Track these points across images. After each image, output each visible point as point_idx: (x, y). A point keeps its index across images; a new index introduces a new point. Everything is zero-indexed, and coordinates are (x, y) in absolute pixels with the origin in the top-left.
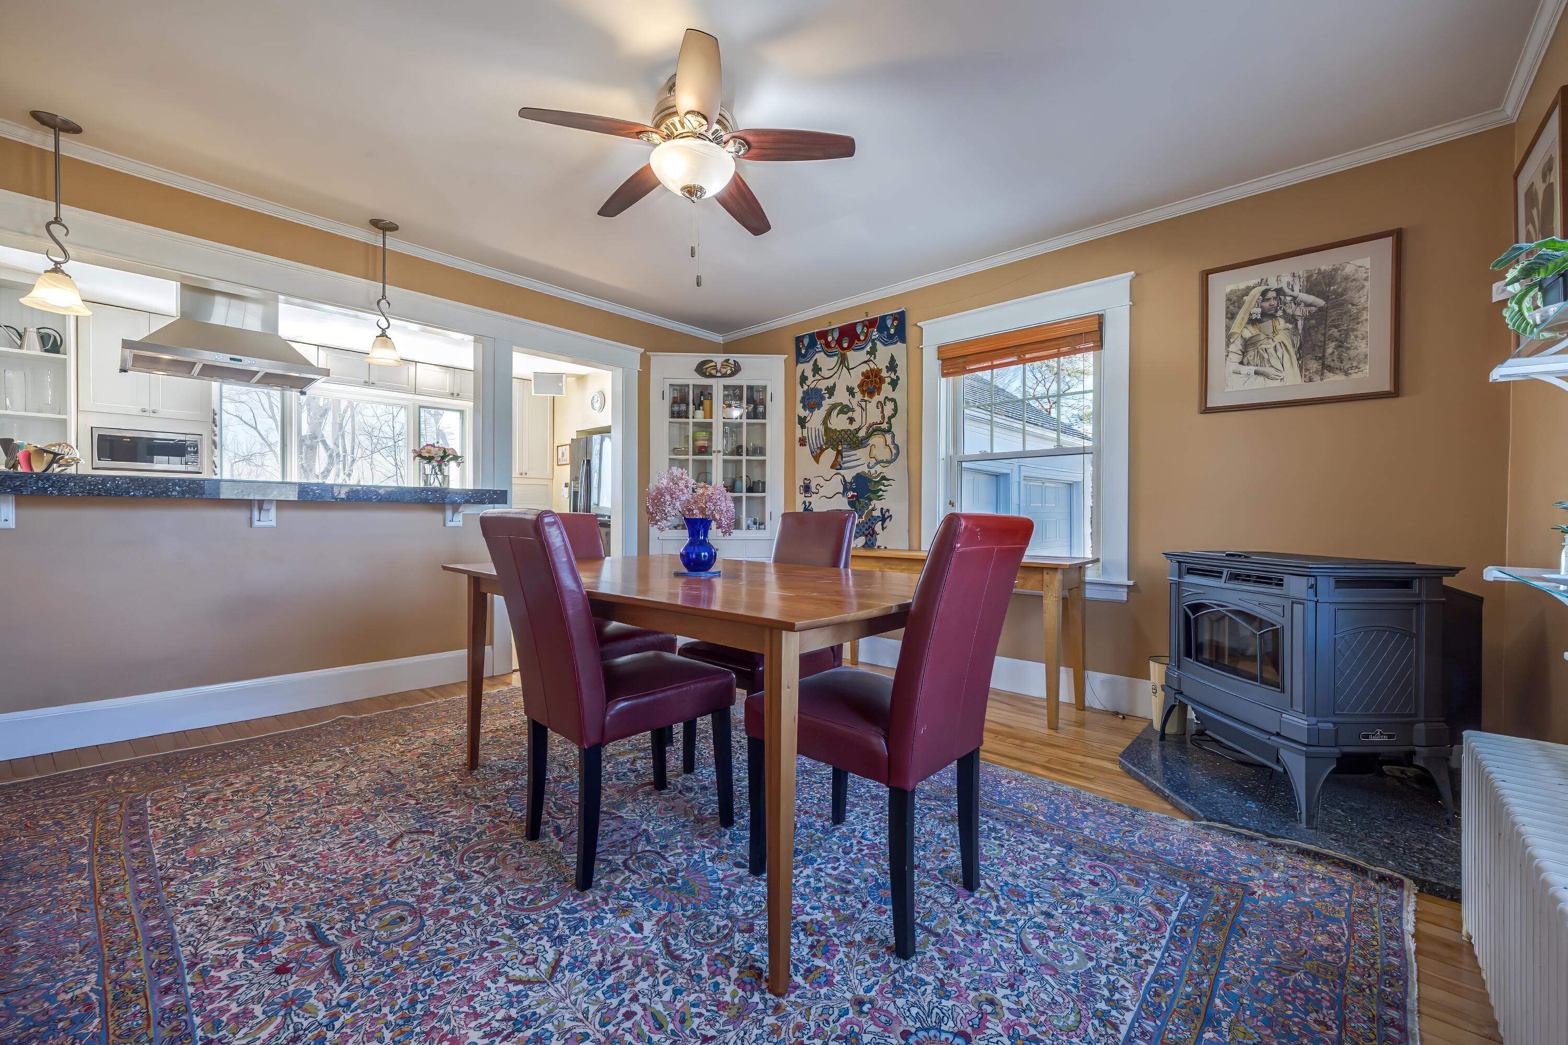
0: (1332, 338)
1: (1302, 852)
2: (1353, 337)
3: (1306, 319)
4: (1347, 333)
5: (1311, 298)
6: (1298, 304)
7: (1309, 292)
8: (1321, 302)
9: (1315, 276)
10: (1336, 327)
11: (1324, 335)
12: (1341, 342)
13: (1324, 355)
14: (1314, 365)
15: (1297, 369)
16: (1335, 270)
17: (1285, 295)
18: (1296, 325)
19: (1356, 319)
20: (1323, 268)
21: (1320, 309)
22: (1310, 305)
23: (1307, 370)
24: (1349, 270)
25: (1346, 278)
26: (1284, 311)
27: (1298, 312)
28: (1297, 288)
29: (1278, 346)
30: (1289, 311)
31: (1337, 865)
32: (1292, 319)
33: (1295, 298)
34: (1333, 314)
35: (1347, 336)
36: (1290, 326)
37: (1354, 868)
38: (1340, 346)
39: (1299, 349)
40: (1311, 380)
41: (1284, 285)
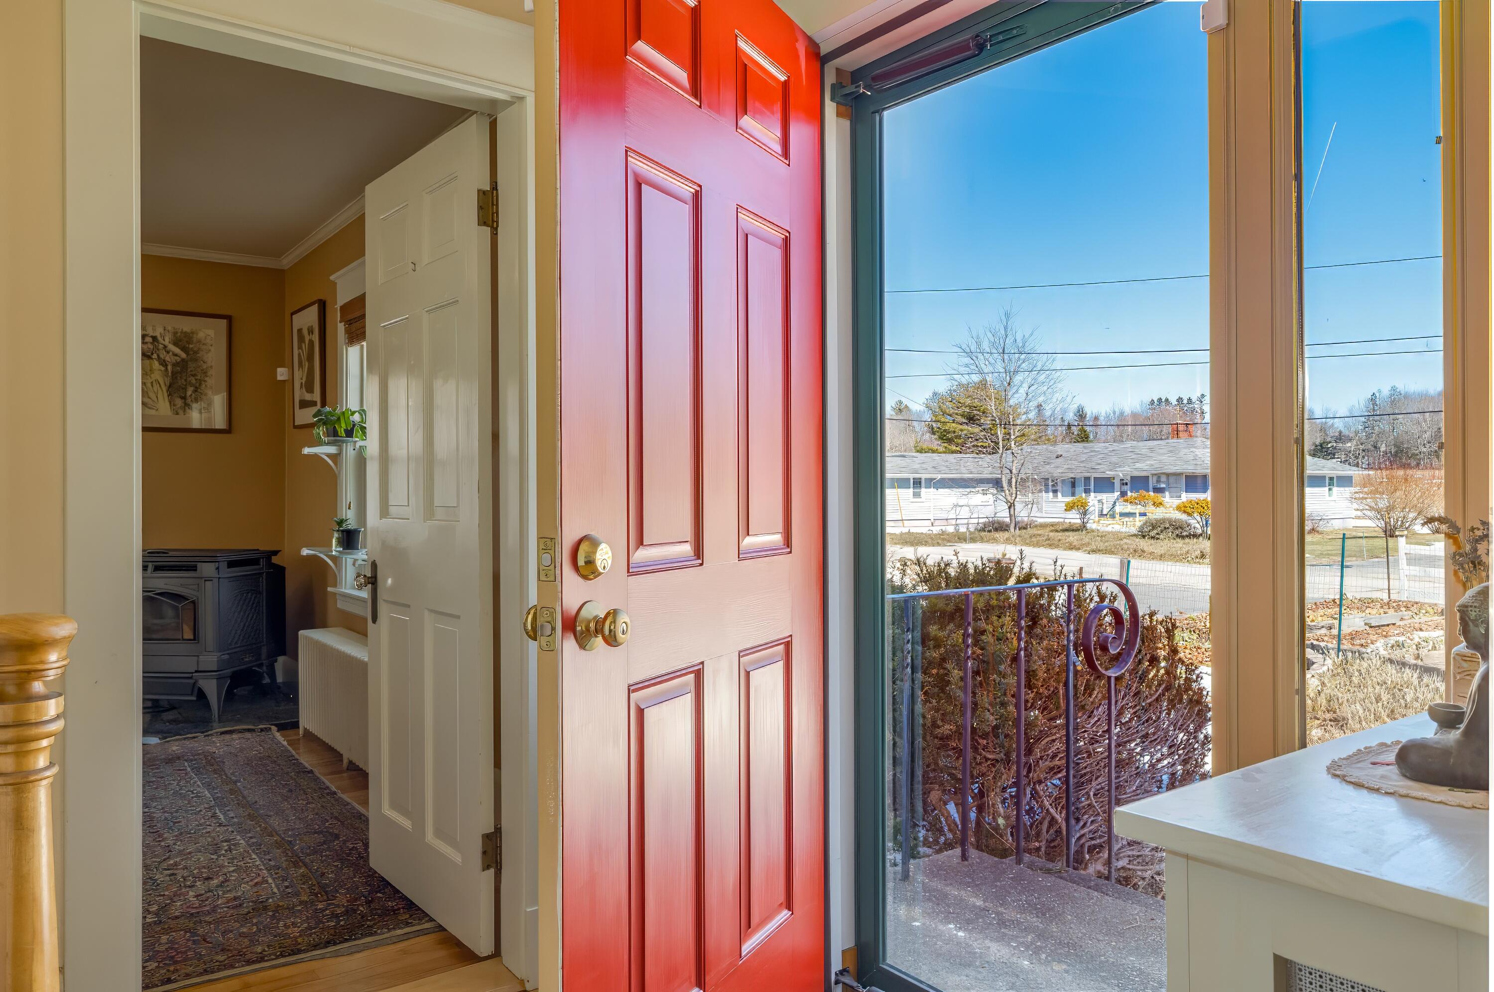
0: (192, 385)
1: (222, 733)
2: (204, 386)
3: (174, 365)
4: (200, 382)
5: (177, 350)
6: (168, 352)
7: (175, 344)
8: (184, 355)
9: (179, 334)
10: (194, 375)
11: (186, 380)
12: (196, 387)
13: (185, 396)
14: (179, 402)
15: (168, 404)
16: (193, 333)
17: (158, 342)
18: (167, 369)
19: (205, 373)
20: (185, 329)
21: (183, 360)
22: (176, 355)
23: (174, 405)
24: (201, 335)
25: (199, 341)
26: (158, 356)
27: (167, 359)
28: (167, 340)
29: (154, 382)
30: (162, 356)
31: (240, 732)
32: (163, 363)
33: (165, 347)
34: (191, 365)
35: (200, 384)
36: (163, 369)
37: (249, 730)
38: (196, 391)
39: (170, 387)
40: (177, 414)
41: (157, 334)
